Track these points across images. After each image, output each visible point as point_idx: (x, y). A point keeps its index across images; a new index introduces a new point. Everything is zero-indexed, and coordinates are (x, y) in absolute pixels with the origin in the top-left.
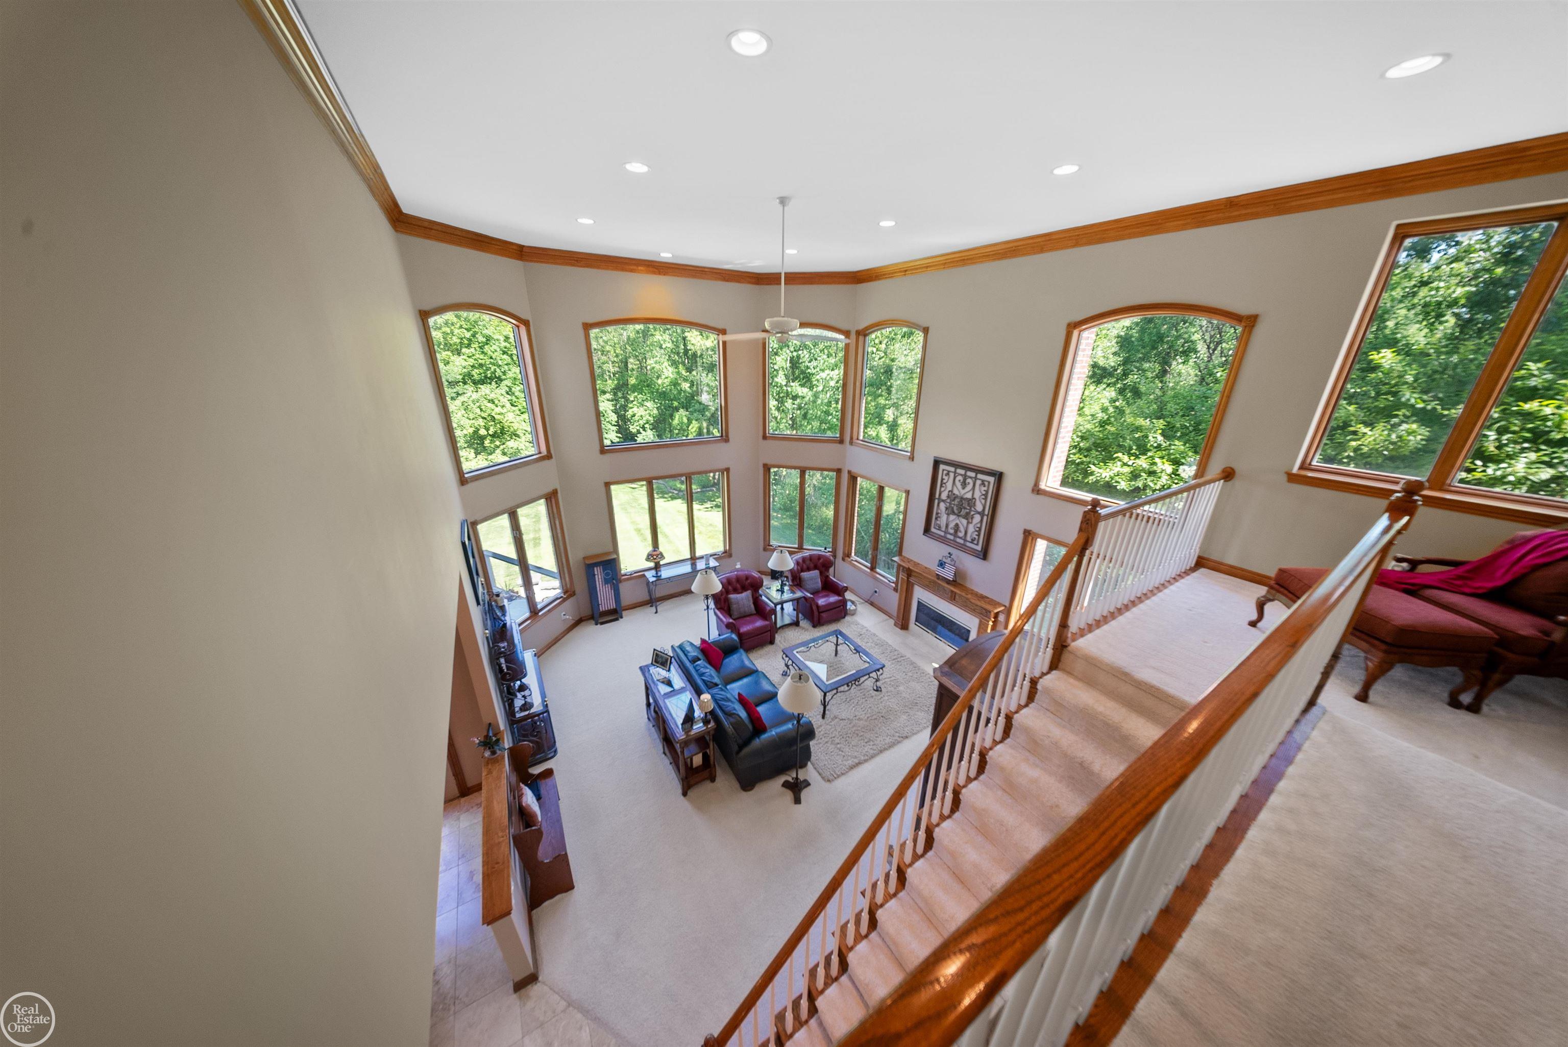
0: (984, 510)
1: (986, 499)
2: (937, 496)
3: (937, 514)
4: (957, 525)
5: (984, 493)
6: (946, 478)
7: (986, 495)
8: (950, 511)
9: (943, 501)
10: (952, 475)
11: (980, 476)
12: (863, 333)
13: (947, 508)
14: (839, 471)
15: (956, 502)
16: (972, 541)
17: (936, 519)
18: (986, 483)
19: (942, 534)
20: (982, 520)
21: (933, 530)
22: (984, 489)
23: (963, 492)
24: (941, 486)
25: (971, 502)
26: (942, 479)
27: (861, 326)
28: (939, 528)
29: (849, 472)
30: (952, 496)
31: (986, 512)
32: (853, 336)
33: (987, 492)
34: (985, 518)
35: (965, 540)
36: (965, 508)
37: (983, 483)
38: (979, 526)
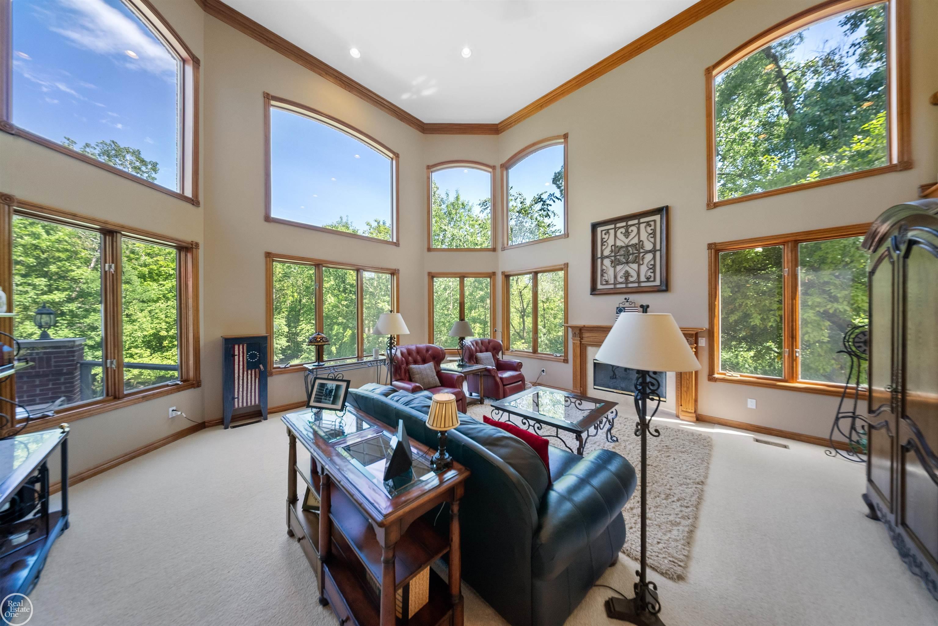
0: (655, 245)
1: (654, 237)
2: (599, 255)
3: (602, 270)
4: (627, 272)
5: (651, 232)
6: (606, 237)
7: (654, 233)
8: (615, 263)
9: (607, 257)
10: (612, 232)
11: (642, 220)
12: (506, 166)
13: (612, 262)
14: (492, 275)
15: (622, 252)
16: (648, 279)
17: (602, 275)
18: (652, 223)
19: (612, 286)
20: (654, 258)
21: (599, 286)
22: (649, 230)
23: (627, 241)
24: (602, 245)
25: (639, 246)
26: (602, 239)
27: (504, 160)
28: (607, 283)
29: (503, 273)
30: (616, 249)
31: (658, 247)
32: (498, 170)
33: (654, 231)
34: (658, 254)
35: (639, 282)
36: (633, 254)
37: (648, 224)
38: (652, 263)
